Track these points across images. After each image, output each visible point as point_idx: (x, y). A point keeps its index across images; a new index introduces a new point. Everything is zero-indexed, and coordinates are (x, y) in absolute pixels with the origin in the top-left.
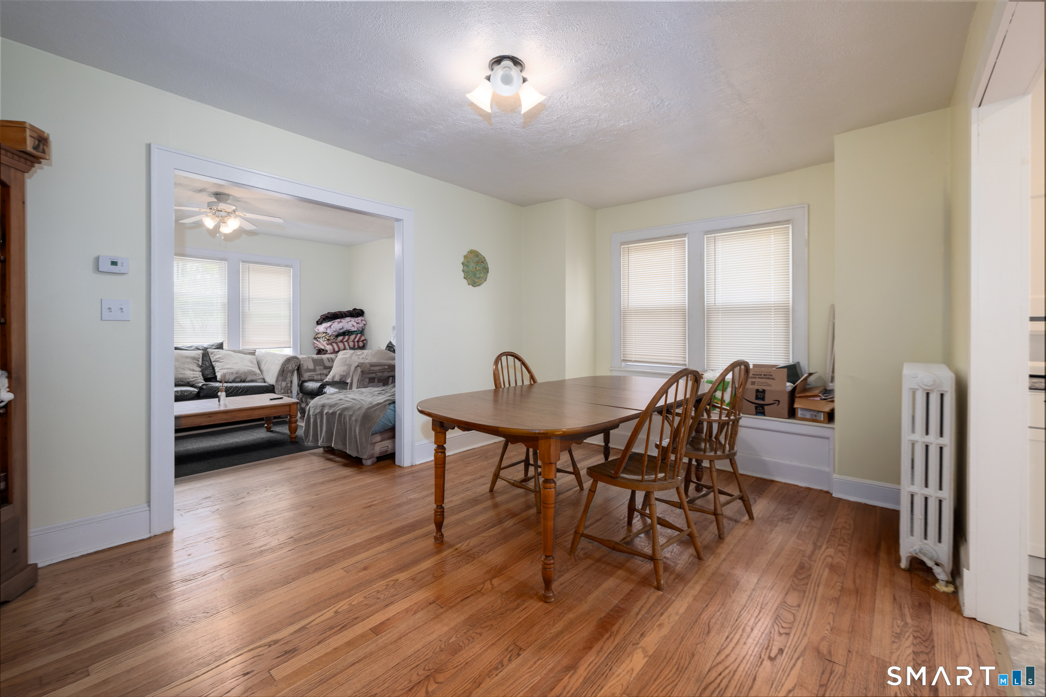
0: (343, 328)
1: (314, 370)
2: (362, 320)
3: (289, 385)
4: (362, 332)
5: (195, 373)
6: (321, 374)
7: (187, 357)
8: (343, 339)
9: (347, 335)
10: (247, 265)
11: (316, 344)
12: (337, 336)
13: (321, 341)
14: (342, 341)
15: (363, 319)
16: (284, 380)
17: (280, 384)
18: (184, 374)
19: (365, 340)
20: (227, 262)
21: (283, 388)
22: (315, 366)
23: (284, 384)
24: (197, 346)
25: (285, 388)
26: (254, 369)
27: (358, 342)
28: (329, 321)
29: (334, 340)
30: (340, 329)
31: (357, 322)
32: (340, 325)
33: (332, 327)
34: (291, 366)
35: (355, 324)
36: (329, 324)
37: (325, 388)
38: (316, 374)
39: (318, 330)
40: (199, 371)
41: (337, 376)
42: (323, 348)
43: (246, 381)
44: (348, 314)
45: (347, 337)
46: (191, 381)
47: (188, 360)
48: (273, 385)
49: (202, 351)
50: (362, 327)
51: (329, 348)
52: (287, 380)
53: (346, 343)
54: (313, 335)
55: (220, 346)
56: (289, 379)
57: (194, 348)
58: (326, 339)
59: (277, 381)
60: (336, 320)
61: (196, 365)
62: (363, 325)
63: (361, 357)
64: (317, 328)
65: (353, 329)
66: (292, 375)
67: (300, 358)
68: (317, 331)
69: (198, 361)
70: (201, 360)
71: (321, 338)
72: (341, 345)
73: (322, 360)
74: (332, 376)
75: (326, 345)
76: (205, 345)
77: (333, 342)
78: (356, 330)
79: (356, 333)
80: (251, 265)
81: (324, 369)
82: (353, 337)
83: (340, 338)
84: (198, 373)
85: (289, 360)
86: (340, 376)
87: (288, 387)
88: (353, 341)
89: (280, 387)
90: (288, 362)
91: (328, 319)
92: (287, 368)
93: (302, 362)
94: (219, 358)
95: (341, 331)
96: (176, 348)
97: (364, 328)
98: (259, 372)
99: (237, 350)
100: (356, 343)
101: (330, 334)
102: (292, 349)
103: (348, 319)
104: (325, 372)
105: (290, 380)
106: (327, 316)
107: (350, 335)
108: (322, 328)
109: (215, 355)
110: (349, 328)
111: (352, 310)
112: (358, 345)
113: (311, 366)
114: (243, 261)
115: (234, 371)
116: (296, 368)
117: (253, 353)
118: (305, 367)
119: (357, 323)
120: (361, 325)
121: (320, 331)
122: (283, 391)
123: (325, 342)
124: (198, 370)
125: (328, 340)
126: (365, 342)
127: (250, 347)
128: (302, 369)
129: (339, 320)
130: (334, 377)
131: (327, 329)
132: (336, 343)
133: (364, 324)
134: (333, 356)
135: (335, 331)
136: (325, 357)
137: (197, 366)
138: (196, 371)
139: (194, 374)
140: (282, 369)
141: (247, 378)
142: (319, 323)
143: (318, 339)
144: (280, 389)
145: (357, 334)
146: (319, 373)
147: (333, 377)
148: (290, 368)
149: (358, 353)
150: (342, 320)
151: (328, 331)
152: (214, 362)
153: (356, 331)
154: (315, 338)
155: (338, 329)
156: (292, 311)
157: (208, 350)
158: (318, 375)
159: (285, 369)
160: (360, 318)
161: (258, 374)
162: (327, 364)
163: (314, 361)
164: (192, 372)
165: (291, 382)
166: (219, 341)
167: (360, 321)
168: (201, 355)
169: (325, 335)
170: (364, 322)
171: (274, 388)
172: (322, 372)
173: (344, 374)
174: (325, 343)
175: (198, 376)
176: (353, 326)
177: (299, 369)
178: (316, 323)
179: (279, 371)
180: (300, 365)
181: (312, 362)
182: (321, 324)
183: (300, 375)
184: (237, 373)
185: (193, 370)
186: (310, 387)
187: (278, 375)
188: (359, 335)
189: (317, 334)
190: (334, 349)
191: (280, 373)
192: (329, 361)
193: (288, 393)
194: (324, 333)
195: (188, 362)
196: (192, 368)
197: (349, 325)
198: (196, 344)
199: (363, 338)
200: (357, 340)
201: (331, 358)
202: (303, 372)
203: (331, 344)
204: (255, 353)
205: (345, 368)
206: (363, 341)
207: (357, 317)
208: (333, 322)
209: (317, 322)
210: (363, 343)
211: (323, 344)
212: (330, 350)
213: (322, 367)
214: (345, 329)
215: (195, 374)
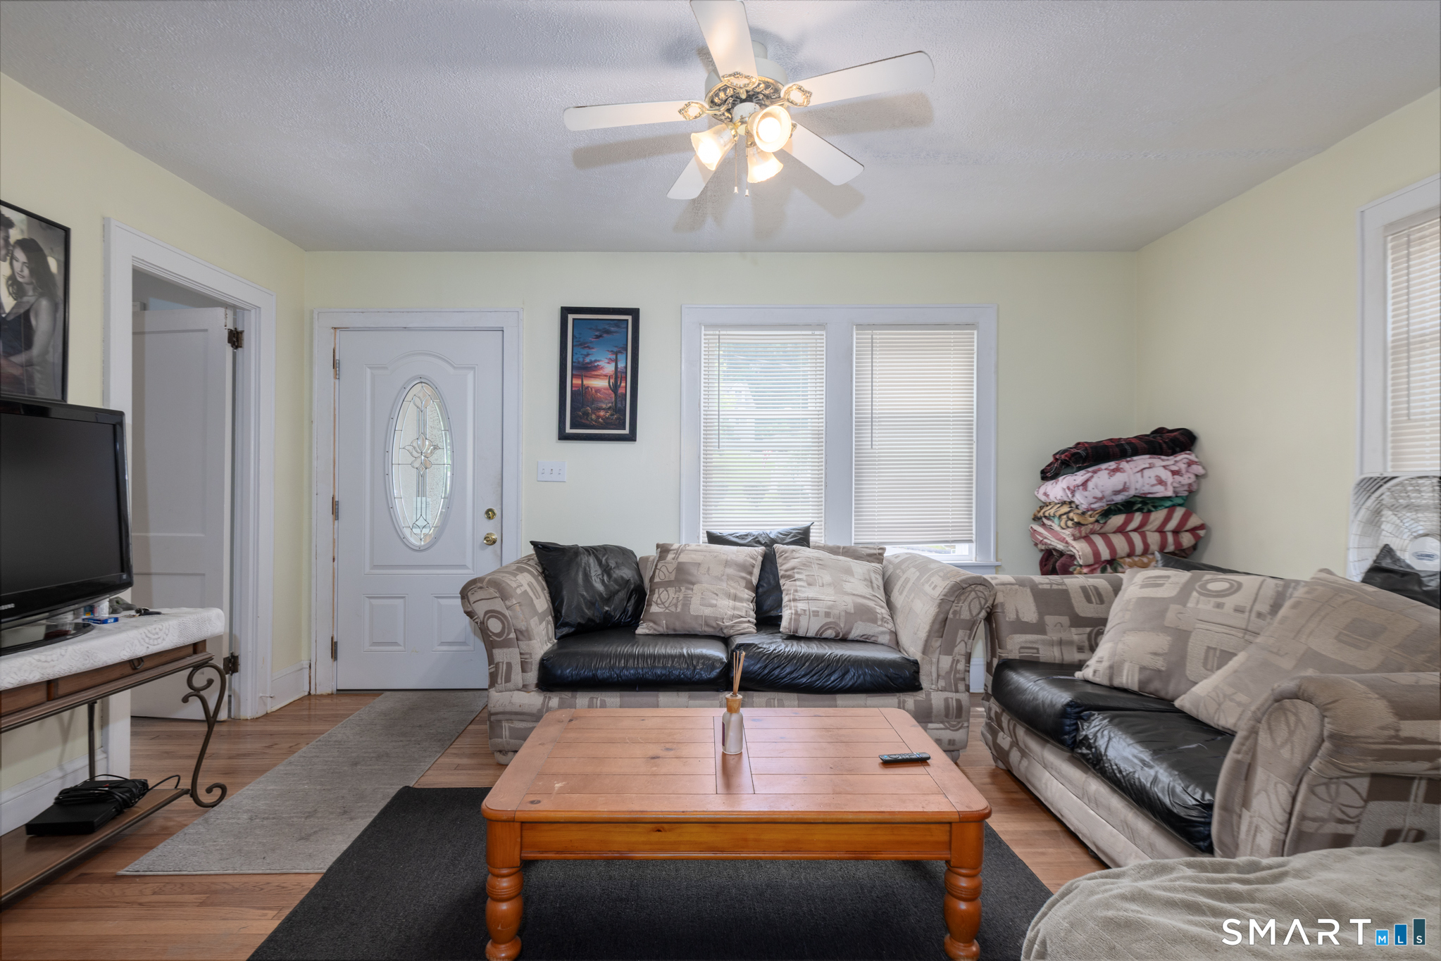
0: (1125, 489)
1: (1039, 628)
2: (1190, 463)
3: (961, 666)
4: (1187, 499)
5: (738, 604)
6: (1061, 643)
7: (727, 563)
8: (1126, 523)
9: (1139, 510)
10: (867, 335)
11: (1040, 534)
12: (1108, 513)
13: (1056, 527)
14: (1121, 530)
15: (1192, 457)
16: (948, 650)
17: (935, 660)
18: (715, 606)
19: (1202, 527)
20: (824, 333)
21: (942, 673)
22: (1041, 615)
23: (946, 661)
24: (755, 533)
25: (949, 673)
26: (871, 604)
27: (1176, 532)
28: (1079, 469)
29: (1097, 527)
30: (1117, 493)
31: (1175, 468)
32: (1118, 480)
33: (1091, 485)
34: (969, 609)
35: (1166, 475)
36: (1080, 477)
37: (1088, 719)
38: (1044, 642)
39: (1046, 494)
40: (748, 600)
41: (1126, 666)
42: (1060, 546)
43: (851, 636)
44: (1143, 445)
45: (1138, 518)
46: (727, 627)
47: (730, 571)
48: (916, 663)
49: (763, 548)
50: (1190, 485)
51: (1080, 549)
52: (956, 650)
53: (1136, 537)
54: (1032, 510)
55: (802, 538)
56: (960, 648)
57: (750, 539)
58: (1070, 523)
59: (926, 650)
60: (1104, 466)
61: (743, 583)
62: (1193, 478)
63: (1230, 602)
64: (1042, 490)
65: (1160, 491)
66: (972, 636)
67: (993, 582)
68: (1043, 498)
69: (751, 573)
70: (757, 571)
71: (1056, 520)
72: (1120, 542)
73: (1065, 594)
74: (1106, 664)
75: (1070, 540)
76: (773, 531)
77: (1093, 532)
78: (1170, 493)
79: (1168, 503)
80: (879, 335)
81: (1073, 625)
82: (1158, 517)
83: (1117, 520)
84: (745, 605)
85: (962, 589)
86: (1143, 669)
87: (957, 672)
88: (1161, 530)
89: (934, 669)
90: (958, 597)
91: (1076, 463)
92: (955, 613)
93: (1000, 598)
94: (793, 569)
95: (1119, 498)
96: (714, 539)
97: (1195, 487)
98: (883, 611)
99: (842, 544)
100: (1170, 538)
101: (1084, 507)
102: (974, 545)
103: (1142, 461)
104: (1076, 638)
105: (963, 652)
106: (1074, 454)
107: (1150, 511)
108: (1057, 490)
109: (791, 558)
110: (1146, 489)
111: (1148, 433)
112: (1178, 543)
113: (1029, 613)
114: (860, 326)
115: (820, 607)
116: (983, 614)
117: (877, 557)
118: (1010, 616)
119: (1174, 473)
120: (1187, 479)
121: (1052, 498)
122: (942, 683)
123: (1068, 532)
124: (746, 596)
125: (1078, 524)
126: (1202, 533)
127: (870, 538)
128: (1000, 617)
129: (1112, 465)
130: (1113, 669)
131: (1073, 492)
132: (1104, 536)
133: (1197, 476)
134: (1099, 581)
135: (1101, 499)
136: (1074, 582)
137: (746, 587)
138: (741, 600)
139: (734, 608)
140: (942, 616)
141: (851, 629)
142: (1049, 474)
143: (1045, 521)
144: (934, 675)
145: (1172, 509)
146: (1055, 637)
147: (1111, 667)
148: (965, 615)
149: (1212, 586)
150: (1124, 464)
151: (1079, 498)
152: (784, 577)
153: (1169, 498)
154: (1036, 519)
155: (1108, 492)
156: (975, 446)
157: (775, 545)
158: (1052, 644)
159: (950, 616)
160: (1182, 457)
161: (883, 619)
162: (1085, 609)
163: (1040, 596)
164: (731, 603)
165: (968, 657)
166: (800, 522)
167: (1183, 466)
168: (760, 559)
169: (1065, 509)
170: (1198, 469)
171: (917, 672)
172: (1064, 636)
173: (1160, 664)
174: (1067, 534)
175: (743, 614)
176: (1161, 482)
177: (990, 618)
178: (1039, 476)
179: (933, 622)
180: (993, 606)
181: (1031, 600)
182: (1055, 476)
183: (994, 640)
184: (827, 614)
185: (736, 598)
186: (1029, 697)
187: (930, 632)
188: (1179, 513)
189: (1041, 508)
190: (1096, 554)
191: (937, 626)
192: (1089, 600)
193: (957, 691)
194: (1064, 503)
195: (728, 575)
196: (732, 591)
197: (1147, 480)
198: (755, 530)
199: (1193, 521)
200: (1172, 524)
201: (1096, 589)
202: (1004, 630)
203: (1086, 538)
204: (881, 554)
205: (1161, 642)
206: (1193, 531)
207: (1173, 452)
208: (1095, 472)
209: (1043, 472)
210: (1197, 538)
211: (1061, 537)
212: (1084, 555)
213: (1065, 620)
214: (1132, 492)
215: (738, 609)
